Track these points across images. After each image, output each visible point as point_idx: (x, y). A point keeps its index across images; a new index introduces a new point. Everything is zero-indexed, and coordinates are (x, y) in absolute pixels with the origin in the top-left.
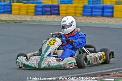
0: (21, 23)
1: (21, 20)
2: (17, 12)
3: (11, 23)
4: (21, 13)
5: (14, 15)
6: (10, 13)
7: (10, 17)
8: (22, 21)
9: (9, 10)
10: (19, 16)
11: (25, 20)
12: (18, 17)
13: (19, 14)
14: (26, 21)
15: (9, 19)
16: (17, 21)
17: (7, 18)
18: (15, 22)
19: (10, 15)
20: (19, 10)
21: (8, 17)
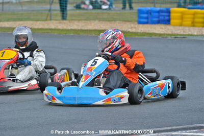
0: (184, 38)
1: (184, 33)
2: (178, 21)
3: (169, 38)
4: (184, 23)
5: (174, 26)
6: (168, 23)
7: (168, 29)
8: (186, 35)
9: (167, 18)
10: (181, 28)
11: (190, 33)
12: (179, 30)
13: (181, 25)
14: (191, 35)
15: (166, 33)
16: (178, 35)
17: (163, 30)
18: (176, 37)
19: (168, 27)
20: (182, 18)
21: (165, 28)
